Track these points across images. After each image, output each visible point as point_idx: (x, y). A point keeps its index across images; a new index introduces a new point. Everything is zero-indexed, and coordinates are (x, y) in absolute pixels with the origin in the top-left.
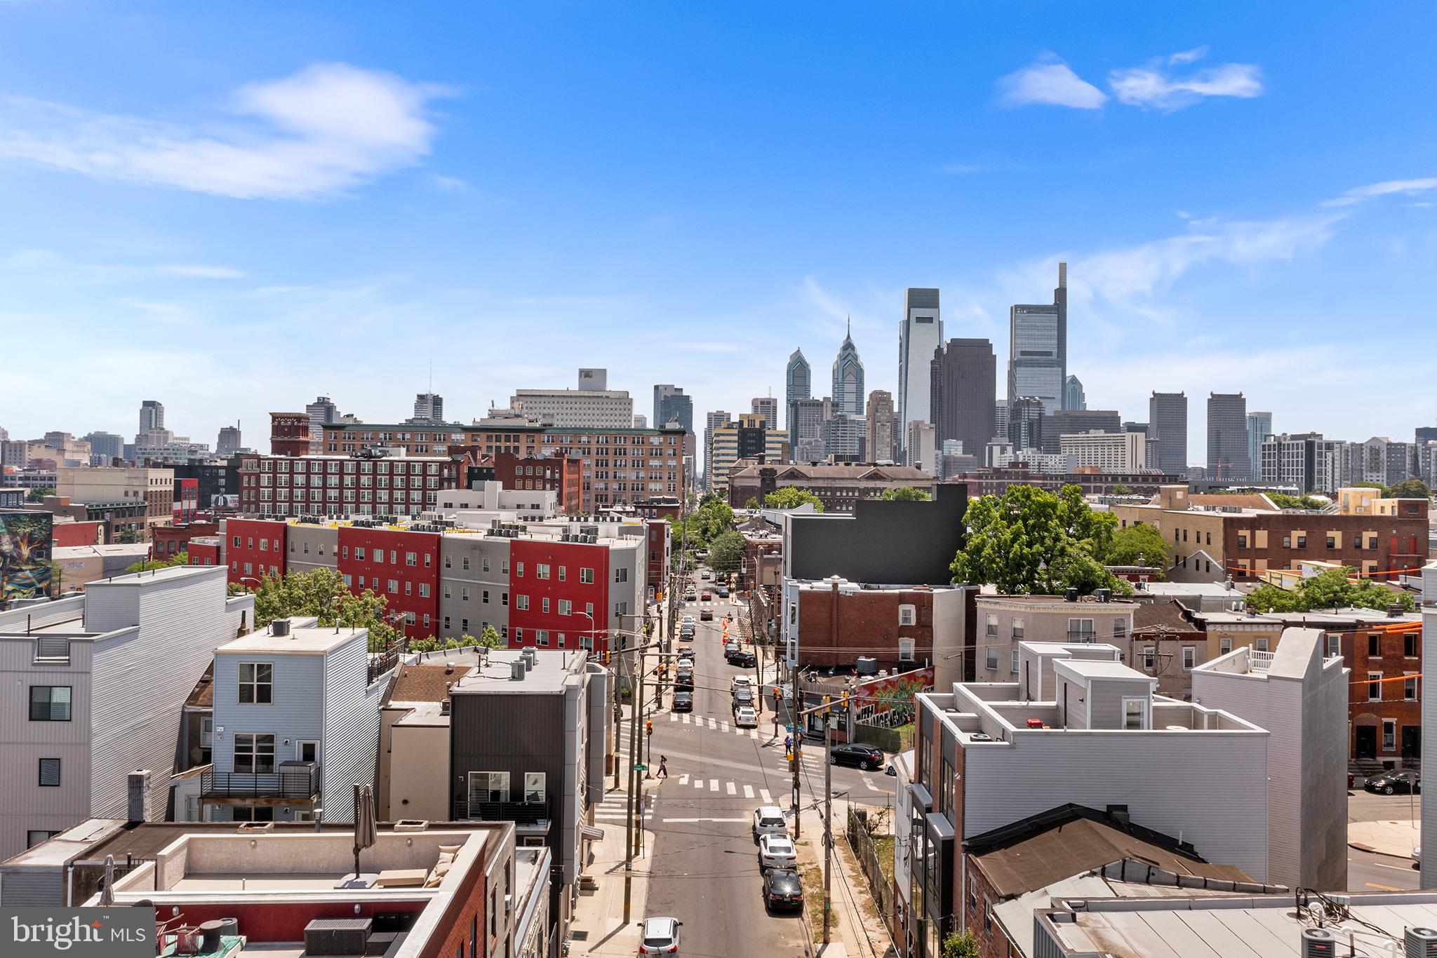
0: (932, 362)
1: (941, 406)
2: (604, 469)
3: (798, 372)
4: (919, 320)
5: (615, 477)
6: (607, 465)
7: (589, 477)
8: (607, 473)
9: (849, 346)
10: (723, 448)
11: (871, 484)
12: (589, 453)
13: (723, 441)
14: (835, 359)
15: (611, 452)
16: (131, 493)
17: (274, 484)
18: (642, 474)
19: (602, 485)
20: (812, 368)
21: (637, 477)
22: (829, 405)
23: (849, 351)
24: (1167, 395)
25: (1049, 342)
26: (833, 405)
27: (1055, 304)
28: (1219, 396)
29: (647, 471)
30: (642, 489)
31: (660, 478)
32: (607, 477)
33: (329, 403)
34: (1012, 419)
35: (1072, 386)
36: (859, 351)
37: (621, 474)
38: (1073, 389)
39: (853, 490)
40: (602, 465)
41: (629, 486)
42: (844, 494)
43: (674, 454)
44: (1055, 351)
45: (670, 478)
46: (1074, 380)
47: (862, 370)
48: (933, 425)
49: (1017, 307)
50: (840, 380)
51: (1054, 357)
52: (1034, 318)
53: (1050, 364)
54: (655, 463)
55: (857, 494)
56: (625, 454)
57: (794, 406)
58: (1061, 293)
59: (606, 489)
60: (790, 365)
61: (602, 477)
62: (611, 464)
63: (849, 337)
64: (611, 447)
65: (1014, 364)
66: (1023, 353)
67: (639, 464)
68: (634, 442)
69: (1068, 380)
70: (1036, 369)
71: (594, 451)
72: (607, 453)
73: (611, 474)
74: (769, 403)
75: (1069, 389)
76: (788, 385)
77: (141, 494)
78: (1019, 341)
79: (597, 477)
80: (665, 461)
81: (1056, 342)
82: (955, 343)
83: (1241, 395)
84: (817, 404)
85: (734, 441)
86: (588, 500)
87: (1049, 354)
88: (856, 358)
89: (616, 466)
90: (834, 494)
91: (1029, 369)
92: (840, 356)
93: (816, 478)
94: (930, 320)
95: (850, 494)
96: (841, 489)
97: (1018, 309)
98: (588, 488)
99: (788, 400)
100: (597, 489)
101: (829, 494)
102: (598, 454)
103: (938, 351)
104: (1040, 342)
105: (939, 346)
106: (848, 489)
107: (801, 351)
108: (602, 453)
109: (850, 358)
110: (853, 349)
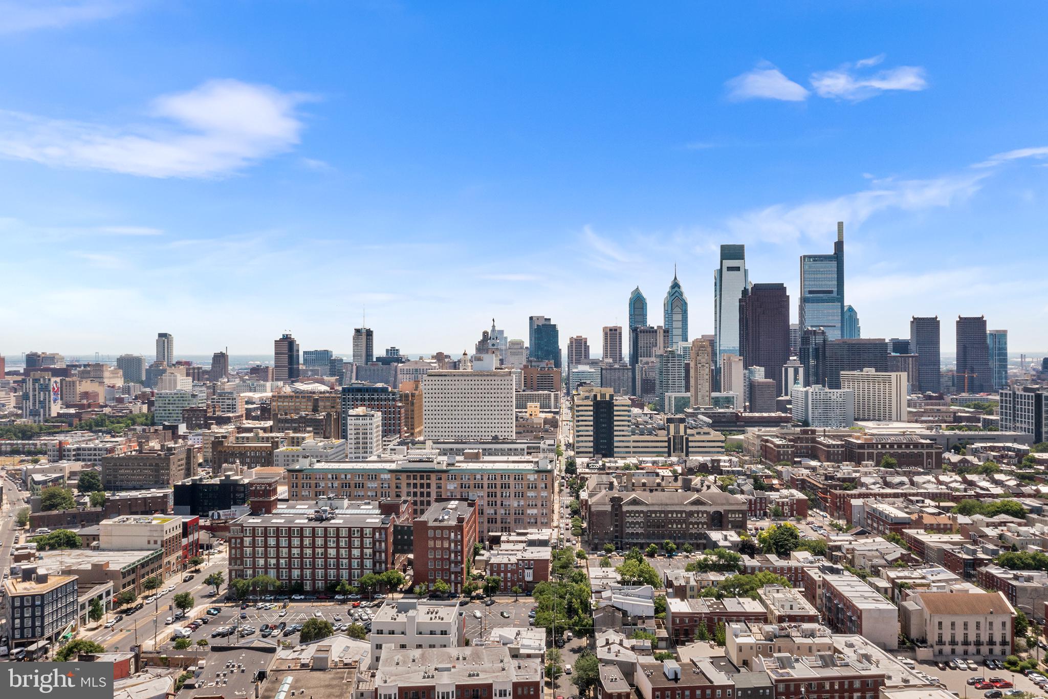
0: (740, 301)
1: (747, 334)
2: (493, 499)
3: (638, 304)
4: (729, 269)
5: (502, 505)
6: (495, 496)
7: (482, 505)
8: (496, 502)
9: (676, 285)
10: (582, 416)
11: (694, 508)
12: (482, 487)
13: (582, 411)
14: (666, 295)
15: (499, 486)
16: (152, 542)
17: (254, 545)
18: (522, 503)
19: (492, 511)
20: (648, 301)
21: (519, 505)
22: (662, 332)
23: (676, 289)
24: (924, 319)
25: (830, 283)
26: (664, 332)
27: (835, 253)
28: (965, 318)
29: (525, 500)
30: (522, 514)
31: (536, 505)
32: (496, 505)
33: (290, 338)
34: (803, 344)
35: (849, 314)
36: (684, 288)
37: (506, 503)
38: (849, 318)
39: (681, 512)
40: (492, 496)
41: (512, 512)
42: (675, 515)
43: (546, 487)
44: (835, 289)
45: (542, 505)
46: (851, 309)
47: (686, 304)
48: (742, 358)
49: (805, 257)
50: (669, 312)
51: (835, 294)
52: (819, 264)
53: (832, 300)
54: (531, 494)
55: (684, 515)
56: (509, 488)
57: (634, 330)
58: (839, 246)
59: (496, 514)
60: (631, 299)
61: (492, 505)
62: (499, 495)
63: (675, 278)
64: (499, 482)
65: (804, 300)
66: (810, 292)
67: (520, 495)
68: (515, 479)
69: (846, 309)
70: (820, 304)
71: (485, 486)
72: (495, 487)
73: (499, 503)
74: (616, 330)
75: (846, 316)
76: (630, 315)
77: (159, 543)
78: (807, 283)
79: (489, 505)
80: (539, 493)
81: (836, 283)
82: (757, 287)
83: (983, 317)
84: (652, 331)
85: (590, 411)
86: (482, 523)
87: (831, 292)
88: (681, 294)
89: (502, 496)
90: (666, 515)
91: (815, 304)
92: (669, 293)
93: (653, 505)
94: (738, 269)
95: (679, 515)
96: (672, 512)
97: (804, 258)
98: (482, 514)
99: (630, 326)
100: (489, 514)
101: (663, 515)
102: (489, 488)
103: (745, 291)
104: (823, 283)
105: (745, 288)
106: (677, 512)
107: (640, 288)
108: (492, 488)
109: (677, 294)
110: (679, 287)
